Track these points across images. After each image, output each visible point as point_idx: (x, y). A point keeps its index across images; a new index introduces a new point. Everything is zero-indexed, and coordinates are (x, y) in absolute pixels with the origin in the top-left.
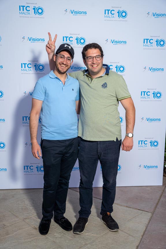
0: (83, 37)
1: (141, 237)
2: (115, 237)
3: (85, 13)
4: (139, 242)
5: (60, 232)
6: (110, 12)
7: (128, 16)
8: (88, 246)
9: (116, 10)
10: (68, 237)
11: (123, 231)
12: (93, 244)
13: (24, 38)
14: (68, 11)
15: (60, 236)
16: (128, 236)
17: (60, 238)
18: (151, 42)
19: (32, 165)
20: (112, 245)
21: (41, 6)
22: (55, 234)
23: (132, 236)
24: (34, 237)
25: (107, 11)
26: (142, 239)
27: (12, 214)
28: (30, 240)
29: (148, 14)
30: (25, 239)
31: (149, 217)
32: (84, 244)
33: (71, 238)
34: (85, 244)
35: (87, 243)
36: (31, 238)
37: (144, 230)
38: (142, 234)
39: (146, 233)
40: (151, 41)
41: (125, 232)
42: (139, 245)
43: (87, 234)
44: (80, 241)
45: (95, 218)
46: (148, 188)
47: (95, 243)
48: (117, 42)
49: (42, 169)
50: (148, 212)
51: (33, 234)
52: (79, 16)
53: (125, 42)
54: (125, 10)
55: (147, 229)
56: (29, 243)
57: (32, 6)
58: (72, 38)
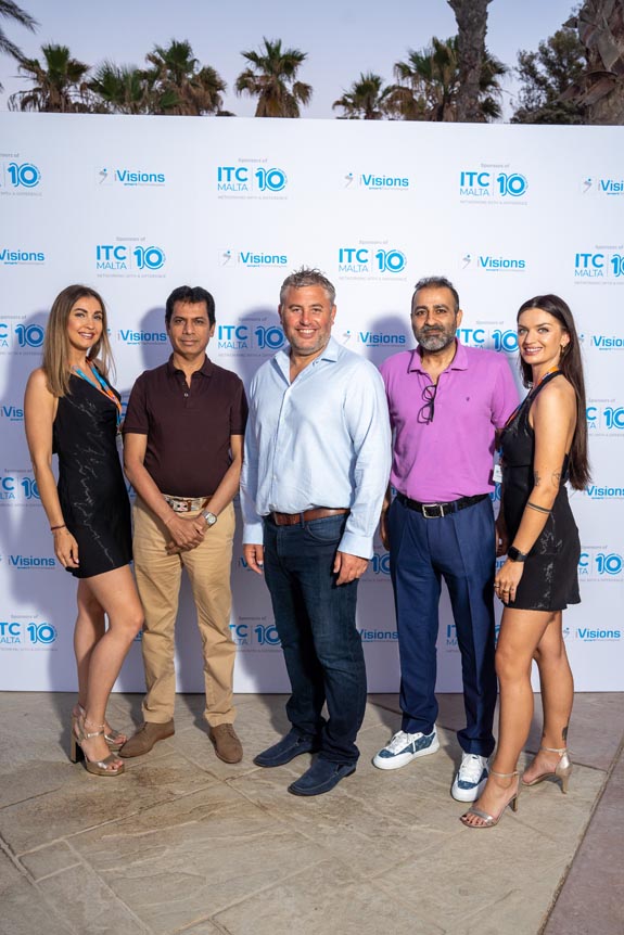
0: (398, 248)
1: (578, 842)
2: (500, 840)
3: (405, 182)
4: (573, 855)
5: (334, 821)
6: (475, 178)
7: (527, 190)
8: (422, 860)
9: (495, 174)
10: (360, 834)
11: (521, 822)
12: (436, 856)
13: (228, 255)
14: (357, 177)
15: (334, 831)
16: (538, 837)
17: (338, 835)
18: (597, 263)
19: (244, 623)
20: (492, 862)
21: (279, 167)
22: (320, 826)
23: (551, 839)
24: (259, 831)
25: (467, 178)
26: (580, 846)
27: (191, 763)
28: (249, 838)
29: (588, 183)
30: (234, 835)
31: (600, 784)
32: (407, 854)
33: (367, 838)
34: (412, 856)
35: (417, 852)
36: (252, 832)
37: (587, 820)
38: (581, 831)
39: (592, 828)
40: (599, 261)
41: (528, 826)
42: (572, 864)
43: (414, 827)
44: (396, 847)
45: (434, 782)
46: (591, 700)
47: (440, 852)
48: (495, 264)
49: (274, 635)
50: (595, 769)
51: (256, 823)
52: (386, 191)
53: (521, 264)
54: (520, 172)
55: (595, 819)
56: (247, 845)
57: (253, 169)
58: (366, 252)
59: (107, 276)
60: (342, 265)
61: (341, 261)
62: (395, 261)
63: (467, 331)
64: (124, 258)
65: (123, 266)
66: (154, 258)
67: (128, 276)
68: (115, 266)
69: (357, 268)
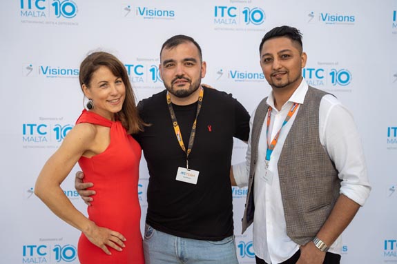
58: (235, 8)
59: (30, 22)
60: (217, 18)
61: (216, 15)
62: (257, 16)
63: (311, 70)
64: (44, 8)
65: (43, 15)
66: (69, 9)
67: (47, 23)
68: (36, 14)
69: (228, 22)
